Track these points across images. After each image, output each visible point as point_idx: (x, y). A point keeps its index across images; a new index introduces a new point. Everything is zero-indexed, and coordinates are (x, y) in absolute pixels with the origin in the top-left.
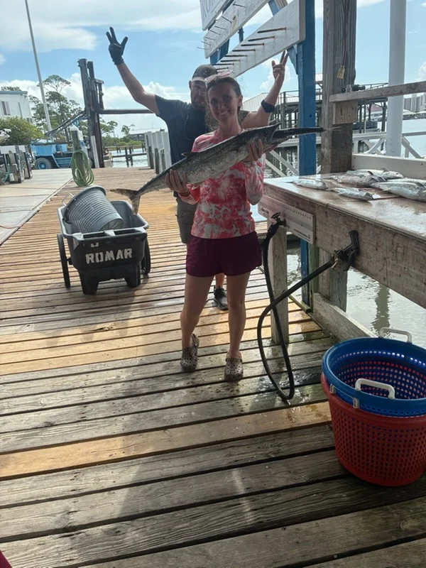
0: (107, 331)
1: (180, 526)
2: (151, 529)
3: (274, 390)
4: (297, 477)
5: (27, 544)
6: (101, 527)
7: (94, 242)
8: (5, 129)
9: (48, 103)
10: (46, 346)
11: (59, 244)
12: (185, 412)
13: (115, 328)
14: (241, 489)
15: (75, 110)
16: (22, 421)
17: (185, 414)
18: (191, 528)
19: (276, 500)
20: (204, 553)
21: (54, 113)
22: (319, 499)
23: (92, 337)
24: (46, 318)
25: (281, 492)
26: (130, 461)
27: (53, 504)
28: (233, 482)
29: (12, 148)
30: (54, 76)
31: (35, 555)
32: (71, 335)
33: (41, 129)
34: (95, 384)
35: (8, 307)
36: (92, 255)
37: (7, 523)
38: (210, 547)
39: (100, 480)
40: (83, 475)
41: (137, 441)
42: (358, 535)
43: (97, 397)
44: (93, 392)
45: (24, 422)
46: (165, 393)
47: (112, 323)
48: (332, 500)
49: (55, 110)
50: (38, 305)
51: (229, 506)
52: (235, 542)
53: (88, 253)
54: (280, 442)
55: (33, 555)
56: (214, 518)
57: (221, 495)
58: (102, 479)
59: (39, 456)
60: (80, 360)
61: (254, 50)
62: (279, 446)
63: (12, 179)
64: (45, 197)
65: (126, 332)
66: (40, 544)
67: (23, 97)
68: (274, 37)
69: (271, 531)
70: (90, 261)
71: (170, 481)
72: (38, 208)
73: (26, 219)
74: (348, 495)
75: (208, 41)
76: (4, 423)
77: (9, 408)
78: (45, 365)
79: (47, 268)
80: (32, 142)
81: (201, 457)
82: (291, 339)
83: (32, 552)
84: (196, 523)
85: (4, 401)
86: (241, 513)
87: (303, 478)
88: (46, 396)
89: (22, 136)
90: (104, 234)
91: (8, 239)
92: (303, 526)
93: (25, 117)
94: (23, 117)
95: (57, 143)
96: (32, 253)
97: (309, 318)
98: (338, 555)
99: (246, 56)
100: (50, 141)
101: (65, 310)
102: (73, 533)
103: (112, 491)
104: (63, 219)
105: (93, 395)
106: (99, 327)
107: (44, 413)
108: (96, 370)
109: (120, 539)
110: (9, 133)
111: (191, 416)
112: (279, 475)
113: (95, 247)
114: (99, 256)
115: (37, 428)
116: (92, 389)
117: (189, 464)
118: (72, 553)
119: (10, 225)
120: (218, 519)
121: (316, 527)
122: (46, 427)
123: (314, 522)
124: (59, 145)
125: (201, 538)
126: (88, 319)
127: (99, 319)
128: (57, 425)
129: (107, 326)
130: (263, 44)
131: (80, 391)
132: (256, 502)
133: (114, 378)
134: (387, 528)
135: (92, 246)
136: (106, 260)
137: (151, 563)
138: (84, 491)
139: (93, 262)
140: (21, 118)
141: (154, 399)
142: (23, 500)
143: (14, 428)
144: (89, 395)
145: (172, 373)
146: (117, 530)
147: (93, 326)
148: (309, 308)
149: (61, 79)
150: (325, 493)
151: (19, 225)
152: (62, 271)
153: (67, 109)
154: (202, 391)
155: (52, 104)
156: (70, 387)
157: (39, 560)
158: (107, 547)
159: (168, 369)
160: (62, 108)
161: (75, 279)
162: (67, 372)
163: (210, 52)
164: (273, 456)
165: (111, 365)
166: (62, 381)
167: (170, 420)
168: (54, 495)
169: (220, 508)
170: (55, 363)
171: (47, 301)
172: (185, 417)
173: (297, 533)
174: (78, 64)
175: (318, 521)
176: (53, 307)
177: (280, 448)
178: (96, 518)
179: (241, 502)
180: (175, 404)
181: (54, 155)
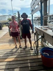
3: (36, 53)
14: (29, 66)
82: (39, 47)
97: (42, 44)
99: (35, 11)
132: (31, 68)
160: (16, 17)
163: (31, 11)
164: (34, 62)
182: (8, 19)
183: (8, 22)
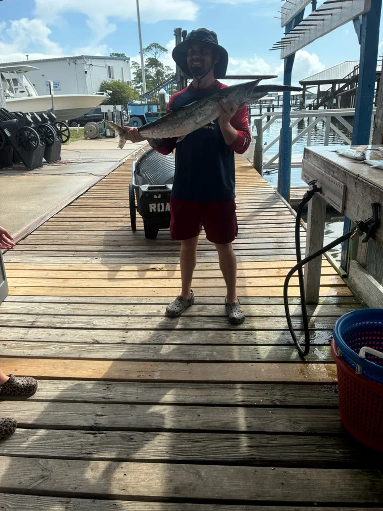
0: (158, 271)
1: (183, 446)
2: (159, 442)
3: (293, 345)
4: (296, 426)
5: (59, 433)
6: (119, 432)
7: (157, 194)
8: (107, 91)
9: (147, 68)
10: (107, 278)
11: (129, 193)
12: (209, 351)
13: (165, 269)
14: (243, 426)
15: (168, 75)
16: (76, 335)
17: (208, 353)
18: (192, 449)
19: (272, 442)
20: (198, 473)
21: (151, 77)
22: (313, 450)
23: (144, 275)
24: (111, 254)
25: (278, 437)
26: (153, 384)
27: (86, 406)
28: (237, 418)
29: (111, 108)
30: (154, 44)
31: (64, 444)
32: (129, 271)
33: (138, 91)
34: (138, 315)
35: (84, 242)
36: (154, 205)
37: (48, 414)
38: (204, 469)
39: (126, 394)
40: (114, 387)
41: (163, 368)
42: (342, 489)
43: (139, 326)
44: (135, 321)
45: (78, 336)
46: (195, 332)
47: (164, 265)
48: (324, 454)
49: (152, 75)
50: (106, 242)
51: (228, 439)
52: (226, 470)
53: (151, 203)
54: (288, 392)
55: (62, 443)
56: (213, 446)
57: (224, 427)
58: (127, 394)
59: (84, 365)
60: (131, 293)
61: (323, 20)
62: (286, 395)
63: (108, 134)
64: (131, 151)
65: (174, 275)
66: (69, 436)
67: (126, 62)
68: (341, 8)
69: (261, 467)
70: (153, 210)
71: (182, 407)
72: (124, 161)
73: (112, 170)
74: (341, 453)
75: (285, 11)
76: (63, 335)
77: (69, 323)
78: (102, 293)
79: (121, 212)
80: (129, 103)
81: (214, 392)
82: (321, 300)
83: (62, 441)
84: (196, 447)
85: (66, 317)
86: (237, 446)
87: (302, 428)
88: (98, 319)
89: (122, 97)
90: (165, 187)
91: (95, 185)
92: (292, 471)
93: (126, 80)
94: (124, 81)
95: (149, 104)
96: (111, 198)
97: (344, 283)
98: (317, 502)
99: (316, 26)
100: (143, 103)
101: (128, 249)
102: (97, 432)
103: (133, 405)
104: (135, 171)
105: (135, 323)
106: (152, 266)
107: (94, 332)
108: (141, 303)
109: (131, 445)
110: (110, 94)
111: (213, 355)
112: (280, 421)
113: (157, 198)
114: (161, 206)
115: (86, 343)
116: (136, 319)
117: (201, 396)
118: (92, 449)
119: (99, 173)
120: (216, 446)
121: (303, 473)
122: (93, 343)
123: (302, 469)
124: (151, 106)
125: (198, 459)
126: (145, 259)
127: (153, 260)
128: (102, 343)
129: (158, 267)
130: (331, 15)
131: (125, 318)
132: (254, 440)
133: (155, 312)
134: (371, 490)
135: (155, 197)
136: (166, 210)
137: (151, 471)
138: (113, 400)
139: (155, 210)
140: (123, 81)
141: (184, 335)
142: (64, 397)
143: (69, 340)
144: (132, 323)
145: (204, 315)
146: (131, 437)
147: (147, 266)
148: (345, 274)
149: (159, 47)
150: (319, 446)
151: (106, 174)
152: (129, 216)
153: (162, 74)
154: (228, 335)
155: (150, 70)
156: (118, 314)
157: (65, 449)
158: (120, 449)
159: (202, 311)
160: (159, 74)
161: (140, 225)
162: (118, 302)
163: (286, 22)
164: (278, 403)
165: (154, 301)
166: (112, 308)
167: (194, 355)
168: (88, 399)
169: (220, 439)
170: (111, 293)
171: (115, 241)
172: (207, 355)
173: (285, 475)
174: (174, 33)
175: (307, 470)
176: (119, 245)
177: (287, 398)
178: (116, 424)
179: (240, 437)
180: (201, 343)
181: (145, 114)
182: (103, 88)
183: (104, 109)
